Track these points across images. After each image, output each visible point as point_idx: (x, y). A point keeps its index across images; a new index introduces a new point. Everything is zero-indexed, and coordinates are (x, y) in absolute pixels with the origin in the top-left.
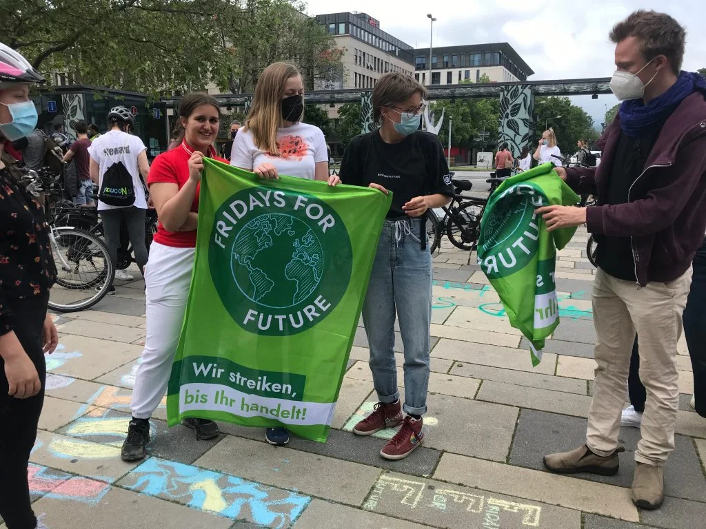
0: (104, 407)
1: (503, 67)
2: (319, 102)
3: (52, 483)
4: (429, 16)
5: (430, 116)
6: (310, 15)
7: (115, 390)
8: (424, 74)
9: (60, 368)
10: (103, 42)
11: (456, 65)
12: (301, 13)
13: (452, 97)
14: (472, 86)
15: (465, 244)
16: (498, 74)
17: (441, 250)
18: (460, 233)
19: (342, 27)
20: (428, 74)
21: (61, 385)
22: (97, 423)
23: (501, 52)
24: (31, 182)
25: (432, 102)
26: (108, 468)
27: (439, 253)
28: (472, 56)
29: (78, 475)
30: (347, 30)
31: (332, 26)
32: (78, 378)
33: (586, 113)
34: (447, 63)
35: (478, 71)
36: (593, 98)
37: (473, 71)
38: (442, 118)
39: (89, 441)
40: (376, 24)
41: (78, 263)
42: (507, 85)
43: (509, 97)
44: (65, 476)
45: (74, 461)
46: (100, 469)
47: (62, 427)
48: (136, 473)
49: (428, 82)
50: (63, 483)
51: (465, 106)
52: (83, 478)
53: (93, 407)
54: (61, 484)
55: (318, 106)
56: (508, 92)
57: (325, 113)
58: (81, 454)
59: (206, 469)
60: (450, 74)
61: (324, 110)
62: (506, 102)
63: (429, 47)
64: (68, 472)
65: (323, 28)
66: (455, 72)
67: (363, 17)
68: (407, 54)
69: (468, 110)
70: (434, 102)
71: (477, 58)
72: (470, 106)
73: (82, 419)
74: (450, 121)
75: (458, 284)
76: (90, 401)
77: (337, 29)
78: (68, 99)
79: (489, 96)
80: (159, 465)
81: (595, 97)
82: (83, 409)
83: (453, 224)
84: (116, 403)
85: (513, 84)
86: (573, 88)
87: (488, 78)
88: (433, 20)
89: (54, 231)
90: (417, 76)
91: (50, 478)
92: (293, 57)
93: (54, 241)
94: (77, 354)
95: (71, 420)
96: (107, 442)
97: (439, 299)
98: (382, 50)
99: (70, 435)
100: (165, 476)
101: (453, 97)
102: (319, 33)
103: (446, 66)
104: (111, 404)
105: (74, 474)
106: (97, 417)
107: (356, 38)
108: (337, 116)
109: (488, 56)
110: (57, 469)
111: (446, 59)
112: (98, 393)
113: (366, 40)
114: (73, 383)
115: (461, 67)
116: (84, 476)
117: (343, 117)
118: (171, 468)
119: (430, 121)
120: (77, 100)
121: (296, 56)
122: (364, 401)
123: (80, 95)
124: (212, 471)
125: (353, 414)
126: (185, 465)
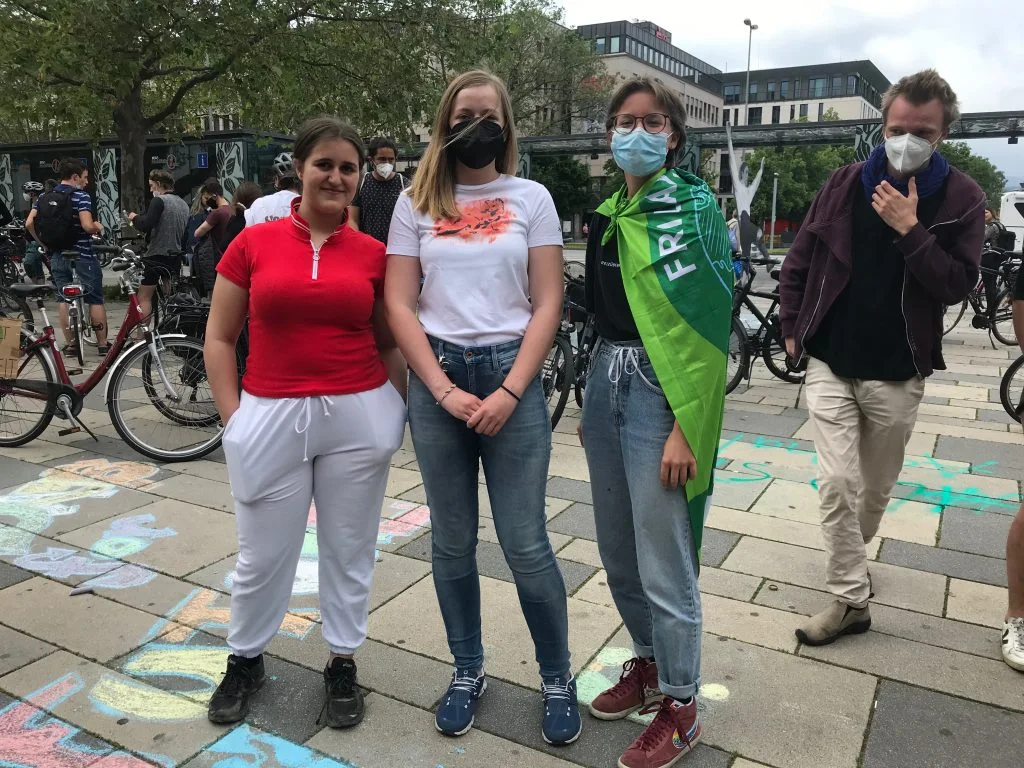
0: (190, 627)
1: (860, 98)
2: (575, 151)
3: (80, 760)
4: (747, 22)
5: (742, 169)
6: (568, 26)
7: (213, 595)
8: (737, 111)
9: (142, 554)
10: (264, 67)
11: (786, 96)
12: (555, 23)
13: (779, 142)
14: (812, 126)
15: (791, 374)
16: (851, 108)
17: (753, 382)
18: (783, 356)
19: (615, 43)
20: (743, 110)
21: (136, 583)
22: (174, 653)
23: (858, 75)
24: (130, 266)
25: (748, 151)
26: (170, 739)
27: (749, 387)
28: (812, 82)
29: (122, 748)
30: (622, 48)
31: (601, 42)
32: (162, 573)
33: (994, 167)
34: (773, 92)
35: (821, 105)
36: (1010, 142)
37: (813, 107)
38: (760, 172)
39: (154, 686)
40: (666, 36)
41: (194, 385)
42: (866, 123)
43: (869, 142)
44: (104, 748)
45: (122, 722)
46: (158, 741)
47: (118, 657)
48: (212, 753)
49: (742, 121)
50: (97, 760)
51: (800, 157)
52: (129, 756)
53: (174, 625)
54: (92, 763)
55: (575, 158)
56: (869, 134)
57: (586, 167)
58: (136, 709)
59: (327, 756)
60: (776, 110)
61: (584, 163)
62: (864, 150)
63: (746, 70)
64: (109, 742)
65: (587, 45)
66: (785, 107)
67: (647, 27)
68: (713, 81)
69: (803, 163)
70: (751, 151)
71: (820, 84)
72: (806, 157)
73: (152, 645)
74: (776, 180)
75: (777, 441)
76: (172, 613)
77: (608, 44)
78: (223, 149)
79: (837, 141)
80: (251, 742)
81: (1013, 141)
82: (157, 627)
83: (773, 341)
84: (210, 620)
86: (976, 128)
87: (836, 114)
88: (753, 28)
89: (157, 341)
90: (726, 113)
91: (78, 750)
92: (543, 86)
93: (156, 354)
94: (170, 532)
95: (134, 646)
96: (184, 690)
97: (745, 465)
98: (673, 75)
99: (128, 673)
100: (259, 762)
101: (779, 144)
102: (581, 52)
103: (771, 98)
104: (199, 621)
105: (118, 747)
106: (176, 643)
107: (635, 58)
108: (603, 173)
109: (837, 81)
110: (94, 735)
111: (771, 88)
112: (187, 600)
113: (651, 62)
114: (153, 581)
115: (794, 99)
116: (132, 752)
117: (613, 174)
118: (269, 749)
119: (741, 178)
120: (235, 152)
121: (546, 85)
122: (604, 645)
123: (240, 144)
124: (335, 759)
125: (583, 668)
126: (292, 745)
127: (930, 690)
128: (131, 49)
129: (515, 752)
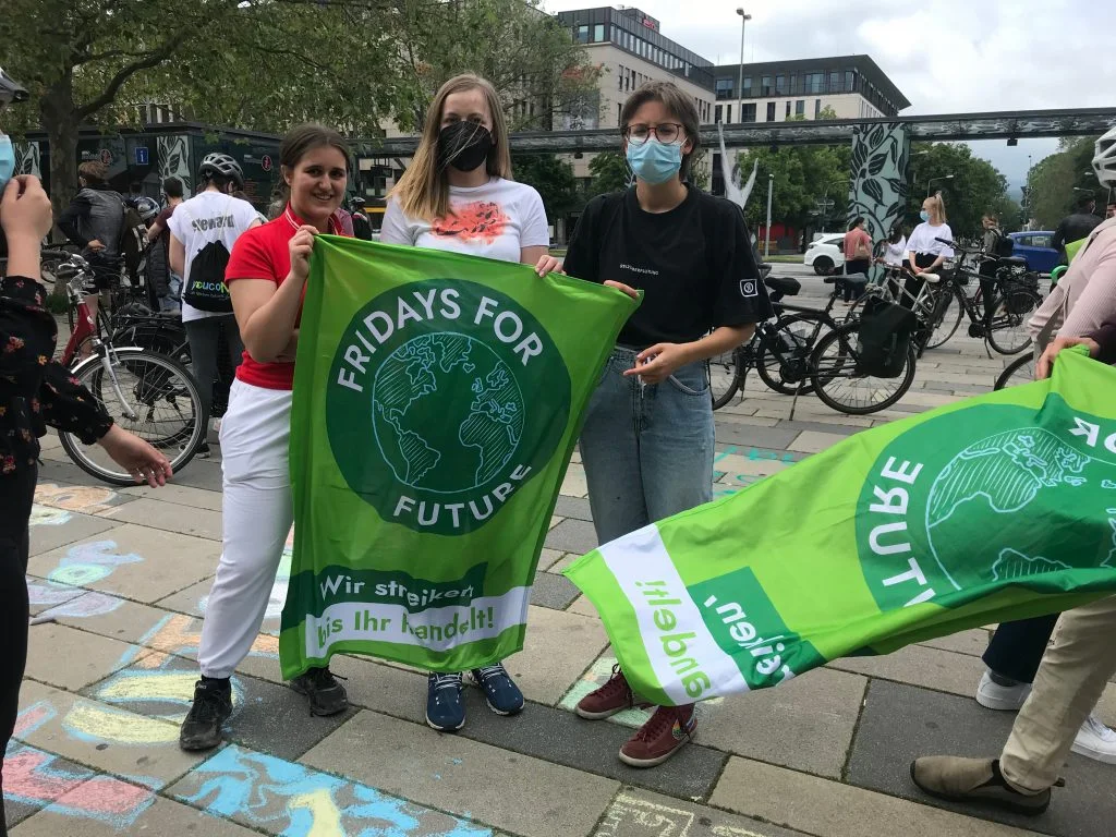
0: (166, 652)
1: (858, 96)
2: (559, 150)
3: (60, 786)
4: (740, 12)
5: (735, 171)
6: (548, 12)
7: (188, 620)
8: (729, 106)
9: (105, 581)
11: (782, 93)
12: (534, 8)
13: (774, 141)
14: (809, 124)
15: (786, 385)
16: (850, 106)
17: (747, 394)
18: (778, 366)
19: (599, 31)
20: (736, 106)
21: (101, 611)
22: (150, 679)
23: (856, 71)
24: (78, 273)
25: (741, 151)
26: (155, 762)
27: (742, 399)
28: (808, 77)
29: (104, 772)
30: (607, 37)
31: (584, 29)
32: (130, 600)
33: (997, 171)
34: (768, 88)
35: (818, 102)
36: (1009, 144)
37: (809, 103)
38: (754, 174)
39: (132, 711)
40: (654, 25)
41: (150, 404)
42: (864, 123)
43: (867, 142)
44: (84, 773)
45: (101, 747)
46: (142, 764)
47: (91, 685)
48: (200, 773)
49: (736, 118)
50: (78, 785)
51: (795, 157)
52: (113, 779)
53: (147, 651)
54: (74, 788)
55: (557, 157)
56: (866, 133)
57: (569, 168)
58: (115, 735)
59: (321, 771)
60: (771, 107)
61: (567, 163)
62: (862, 153)
63: (738, 63)
64: (89, 767)
65: (569, 33)
66: (780, 103)
67: (633, 14)
68: (705, 74)
69: (799, 164)
70: (746, 151)
71: (817, 79)
72: (803, 158)
73: (126, 672)
74: (771, 182)
75: (772, 454)
76: (144, 639)
77: (591, 33)
78: (165, 144)
79: (834, 140)
80: (241, 761)
81: (1012, 143)
82: (130, 653)
83: (767, 351)
84: (186, 645)
85: (874, 121)
86: (975, 127)
87: (833, 112)
88: (746, 18)
89: (111, 354)
90: (719, 109)
91: (57, 776)
92: (521, 78)
93: (110, 369)
94: (133, 558)
95: (107, 673)
96: (164, 714)
97: (739, 477)
98: (662, 67)
99: (102, 700)
100: (250, 779)
101: (774, 143)
102: (562, 40)
103: (766, 93)
104: (176, 646)
105: (99, 772)
106: (152, 669)
107: (621, 48)
108: (587, 173)
109: (835, 77)
110: (72, 761)
111: (766, 82)
112: (160, 625)
113: (638, 52)
114: (119, 610)
115: (789, 95)
116: (115, 776)
117: (598, 175)
118: (261, 768)
119: (733, 180)
120: (180, 147)
121: (524, 77)
122: (599, 656)
123: (185, 138)
124: (329, 774)
125: (579, 679)
126: (284, 762)
127: (917, 686)
128: (61, 31)
129: (513, 760)
